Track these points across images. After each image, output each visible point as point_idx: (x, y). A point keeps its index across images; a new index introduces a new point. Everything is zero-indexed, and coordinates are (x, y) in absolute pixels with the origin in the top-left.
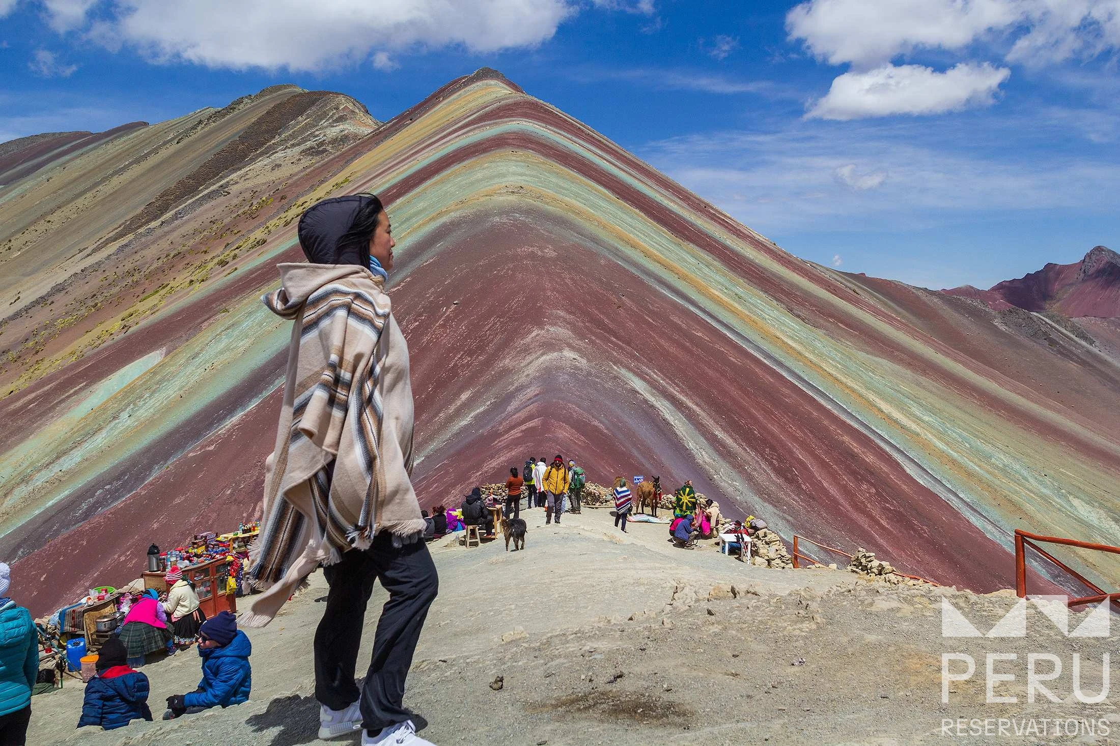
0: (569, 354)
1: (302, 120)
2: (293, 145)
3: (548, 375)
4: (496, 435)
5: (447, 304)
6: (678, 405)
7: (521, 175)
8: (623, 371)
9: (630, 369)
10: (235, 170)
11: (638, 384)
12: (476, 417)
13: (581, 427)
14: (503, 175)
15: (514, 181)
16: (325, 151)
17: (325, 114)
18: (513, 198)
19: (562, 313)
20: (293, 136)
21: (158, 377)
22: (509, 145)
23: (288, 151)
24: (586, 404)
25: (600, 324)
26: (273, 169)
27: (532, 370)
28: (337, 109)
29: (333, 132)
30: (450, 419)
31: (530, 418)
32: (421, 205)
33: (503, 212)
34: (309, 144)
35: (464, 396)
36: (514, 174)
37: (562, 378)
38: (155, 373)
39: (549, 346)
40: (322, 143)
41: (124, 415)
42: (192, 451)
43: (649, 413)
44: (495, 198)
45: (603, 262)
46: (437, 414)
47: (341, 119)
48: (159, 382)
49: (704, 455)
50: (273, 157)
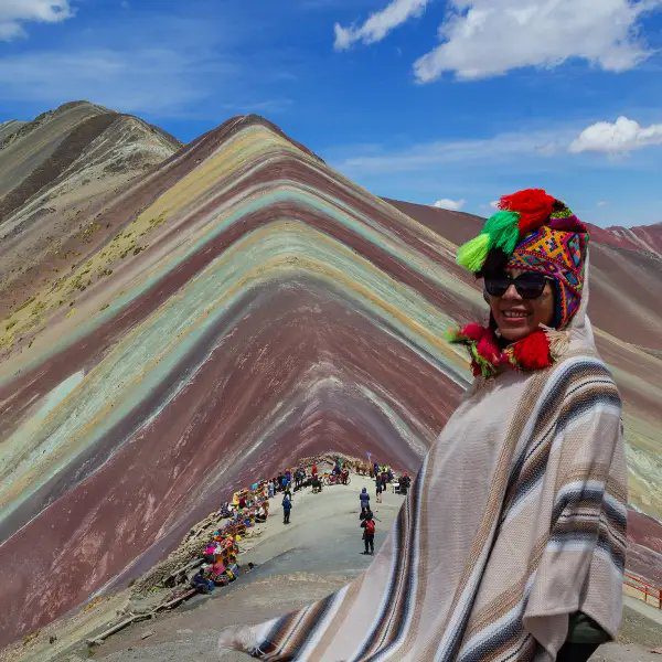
0: (333, 379)
1: (102, 140)
2: (97, 163)
3: (323, 393)
4: (299, 429)
5: (262, 346)
6: (391, 404)
7: (295, 245)
8: (362, 387)
9: (366, 385)
10: (52, 186)
11: (370, 394)
12: (287, 418)
13: (342, 423)
14: (282, 246)
15: (289, 251)
16: (123, 167)
17: (120, 135)
18: (291, 268)
19: (327, 352)
20: (96, 155)
21: (87, 390)
22: (283, 215)
23: (94, 167)
24: (344, 409)
25: (349, 358)
26: (83, 184)
27: (314, 390)
28: (129, 129)
29: (128, 150)
30: (273, 419)
31: (316, 420)
32: (233, 269)
33: (288, 279)
34: (109, 161)
35: (279, 405)
36: (290, 245)
37: (331, 395)
38: (84, 388)
39: (322, 374)
40: (119, 161)
41: (73, 416)
42: (131, 439)
43: (376, 411)
44: (280, 267)
45: (348, 313)
46: (265, 416)
47: (133, 139)
48: (90, 393)
49: (404, 432)
50: (82, 173)
